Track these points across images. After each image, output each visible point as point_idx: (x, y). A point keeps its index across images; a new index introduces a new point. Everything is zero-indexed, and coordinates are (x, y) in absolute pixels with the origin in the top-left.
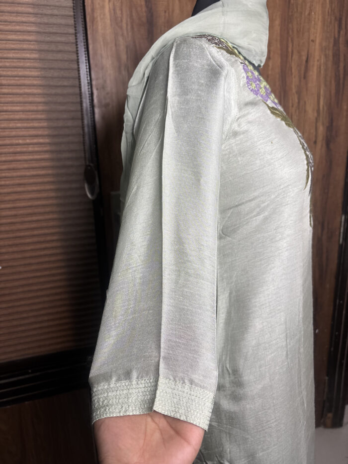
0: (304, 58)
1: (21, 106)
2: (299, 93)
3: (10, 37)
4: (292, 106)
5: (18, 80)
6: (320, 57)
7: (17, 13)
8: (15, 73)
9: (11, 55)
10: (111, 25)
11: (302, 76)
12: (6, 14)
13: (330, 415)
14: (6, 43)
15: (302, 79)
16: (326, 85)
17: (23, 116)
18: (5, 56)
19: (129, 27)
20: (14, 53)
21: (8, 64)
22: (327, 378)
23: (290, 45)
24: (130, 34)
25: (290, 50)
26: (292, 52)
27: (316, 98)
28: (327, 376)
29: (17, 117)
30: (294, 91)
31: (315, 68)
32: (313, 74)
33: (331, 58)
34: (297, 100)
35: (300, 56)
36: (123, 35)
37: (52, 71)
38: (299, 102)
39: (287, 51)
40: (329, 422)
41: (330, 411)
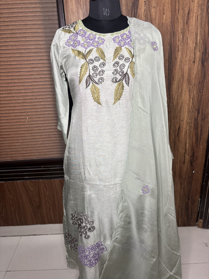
0: (187, 12)
1: (34, 46)
2: (183, 33)
3: (28, 15)
4: (179, 41)
5: (32, 34)
6: (198, 11)
7: (31, 3)
8: (31, 31)
9: (29, 23)
10: (75, 4)
11: (186, 23)
12: (27, 4)
13: (201, 221)
14: (27, 18)
15: (185, 25)
16: (201, 28)
17: (35, 51)
18: (27, 23)
19: (84, 4)
20: (30, 22)
21: (28, 27)
22: (200, 199)
23: (177, 5)
24: (85, 7)
25: (177, 8)
26: (179, 8)
27: (195, 35)
28: (200, 198)
29: (33, 51)
30: (180, 32)
31: (194, 18)
32: (193, 21)
33: (205, 11)
34: (182, 37)
35: (184, 11)
36: (81, 8)
37: (47, 29)
38: (183, 39)
39: (175, 9)
40: (201, 224)
41: (201, 218)
